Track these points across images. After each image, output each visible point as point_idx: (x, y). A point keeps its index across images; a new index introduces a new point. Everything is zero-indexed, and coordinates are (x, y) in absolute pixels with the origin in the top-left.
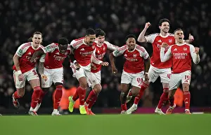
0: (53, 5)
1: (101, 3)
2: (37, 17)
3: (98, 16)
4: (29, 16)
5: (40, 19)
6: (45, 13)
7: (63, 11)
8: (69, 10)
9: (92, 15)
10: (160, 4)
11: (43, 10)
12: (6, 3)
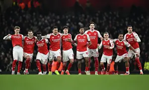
0: (48, 18)
1: (73, 17)
2: (40, 24)
3: (72, 23)
4: (36, 23)
5: (42, 25)
6: (44, 22)
7: (54, 20)
8: (57, 21)
9: (69, 23)
10: (104, 18)
11: (43, 19)
12: (24, 16)
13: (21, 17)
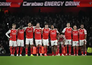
12: (8, 18)
13: (6, 19)
